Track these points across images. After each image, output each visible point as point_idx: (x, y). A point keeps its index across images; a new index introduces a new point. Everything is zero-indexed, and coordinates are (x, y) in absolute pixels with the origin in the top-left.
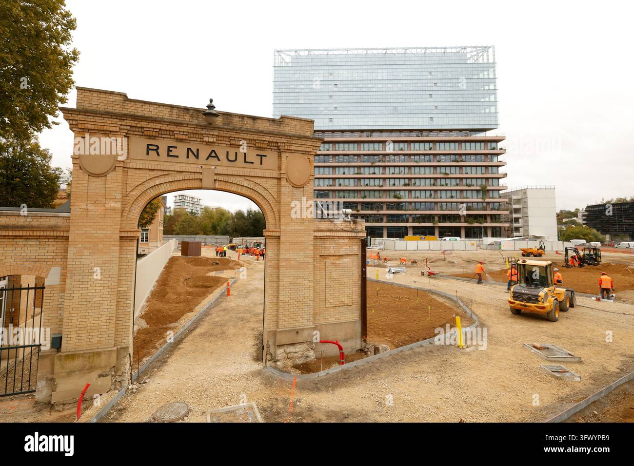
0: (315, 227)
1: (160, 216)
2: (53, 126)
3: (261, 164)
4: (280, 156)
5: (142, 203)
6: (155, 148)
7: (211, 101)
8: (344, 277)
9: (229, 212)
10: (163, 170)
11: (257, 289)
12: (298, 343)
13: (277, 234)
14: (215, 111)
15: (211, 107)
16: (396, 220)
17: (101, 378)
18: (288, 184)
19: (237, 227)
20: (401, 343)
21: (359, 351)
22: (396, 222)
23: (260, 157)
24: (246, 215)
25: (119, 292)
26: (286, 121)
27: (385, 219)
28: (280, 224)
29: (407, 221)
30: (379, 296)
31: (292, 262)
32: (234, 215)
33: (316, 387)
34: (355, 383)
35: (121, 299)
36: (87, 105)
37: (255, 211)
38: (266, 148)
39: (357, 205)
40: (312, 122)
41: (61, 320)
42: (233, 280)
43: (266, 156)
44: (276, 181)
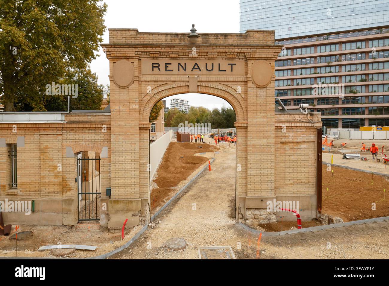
0: (276, 119)
1: (162, 114)
2: (97, 57)
3: (232, 71)
4: (246, 64)
5: (151, 104)
6: (157, 65)
7: (193, 26)
8: (302, 160)
9: (208, 110)
10: (163, 81)
11: (230, 167)
12: (263, 208)
13: (245, 125)
14: (196, 33)
15: (193, 30)
16: (352, 113)
17: (134, 217)
18: (253, 86)
19: (214, 121)
20: (355, 217)
21: (315, 220)
22: (352, 115)
23: (230, 66)
24: (221, 112)
25: (140, 164)
26: (251, 34)
27: (340, 112)
28: (247, 118)
29: (363, 113)
30: (333, 177)
31: (257, 147)
32: (212, 112)
33: (277, 242)
34: (311, 244)
35: (142, 168)
36: (115, 41)
37: (227, 109)
38: (236, 58)
39: (313, 100)
40: (273, 32)
41: (110, 179)
42: (213, 160)
43: (235, 64)
44: (243, 83)
